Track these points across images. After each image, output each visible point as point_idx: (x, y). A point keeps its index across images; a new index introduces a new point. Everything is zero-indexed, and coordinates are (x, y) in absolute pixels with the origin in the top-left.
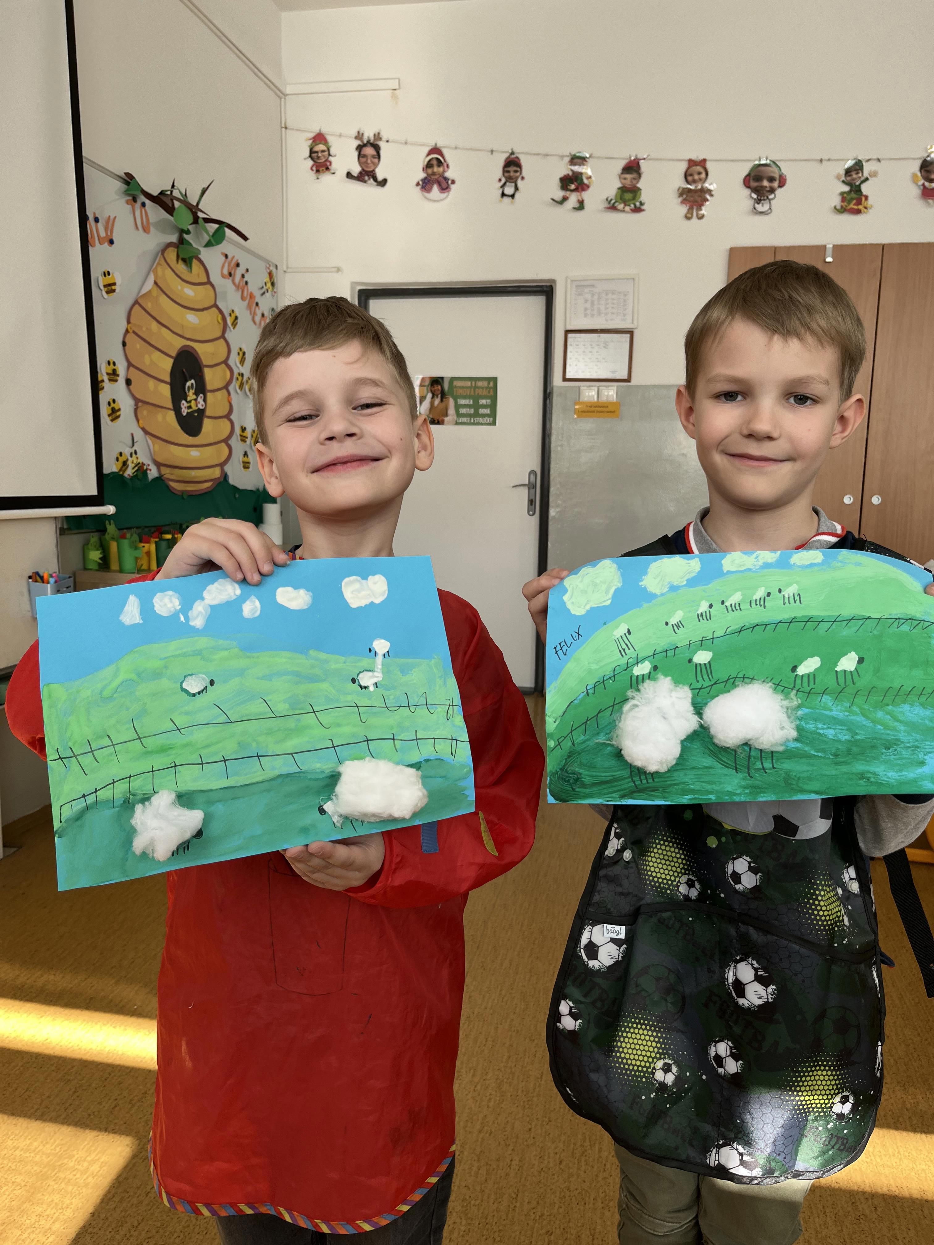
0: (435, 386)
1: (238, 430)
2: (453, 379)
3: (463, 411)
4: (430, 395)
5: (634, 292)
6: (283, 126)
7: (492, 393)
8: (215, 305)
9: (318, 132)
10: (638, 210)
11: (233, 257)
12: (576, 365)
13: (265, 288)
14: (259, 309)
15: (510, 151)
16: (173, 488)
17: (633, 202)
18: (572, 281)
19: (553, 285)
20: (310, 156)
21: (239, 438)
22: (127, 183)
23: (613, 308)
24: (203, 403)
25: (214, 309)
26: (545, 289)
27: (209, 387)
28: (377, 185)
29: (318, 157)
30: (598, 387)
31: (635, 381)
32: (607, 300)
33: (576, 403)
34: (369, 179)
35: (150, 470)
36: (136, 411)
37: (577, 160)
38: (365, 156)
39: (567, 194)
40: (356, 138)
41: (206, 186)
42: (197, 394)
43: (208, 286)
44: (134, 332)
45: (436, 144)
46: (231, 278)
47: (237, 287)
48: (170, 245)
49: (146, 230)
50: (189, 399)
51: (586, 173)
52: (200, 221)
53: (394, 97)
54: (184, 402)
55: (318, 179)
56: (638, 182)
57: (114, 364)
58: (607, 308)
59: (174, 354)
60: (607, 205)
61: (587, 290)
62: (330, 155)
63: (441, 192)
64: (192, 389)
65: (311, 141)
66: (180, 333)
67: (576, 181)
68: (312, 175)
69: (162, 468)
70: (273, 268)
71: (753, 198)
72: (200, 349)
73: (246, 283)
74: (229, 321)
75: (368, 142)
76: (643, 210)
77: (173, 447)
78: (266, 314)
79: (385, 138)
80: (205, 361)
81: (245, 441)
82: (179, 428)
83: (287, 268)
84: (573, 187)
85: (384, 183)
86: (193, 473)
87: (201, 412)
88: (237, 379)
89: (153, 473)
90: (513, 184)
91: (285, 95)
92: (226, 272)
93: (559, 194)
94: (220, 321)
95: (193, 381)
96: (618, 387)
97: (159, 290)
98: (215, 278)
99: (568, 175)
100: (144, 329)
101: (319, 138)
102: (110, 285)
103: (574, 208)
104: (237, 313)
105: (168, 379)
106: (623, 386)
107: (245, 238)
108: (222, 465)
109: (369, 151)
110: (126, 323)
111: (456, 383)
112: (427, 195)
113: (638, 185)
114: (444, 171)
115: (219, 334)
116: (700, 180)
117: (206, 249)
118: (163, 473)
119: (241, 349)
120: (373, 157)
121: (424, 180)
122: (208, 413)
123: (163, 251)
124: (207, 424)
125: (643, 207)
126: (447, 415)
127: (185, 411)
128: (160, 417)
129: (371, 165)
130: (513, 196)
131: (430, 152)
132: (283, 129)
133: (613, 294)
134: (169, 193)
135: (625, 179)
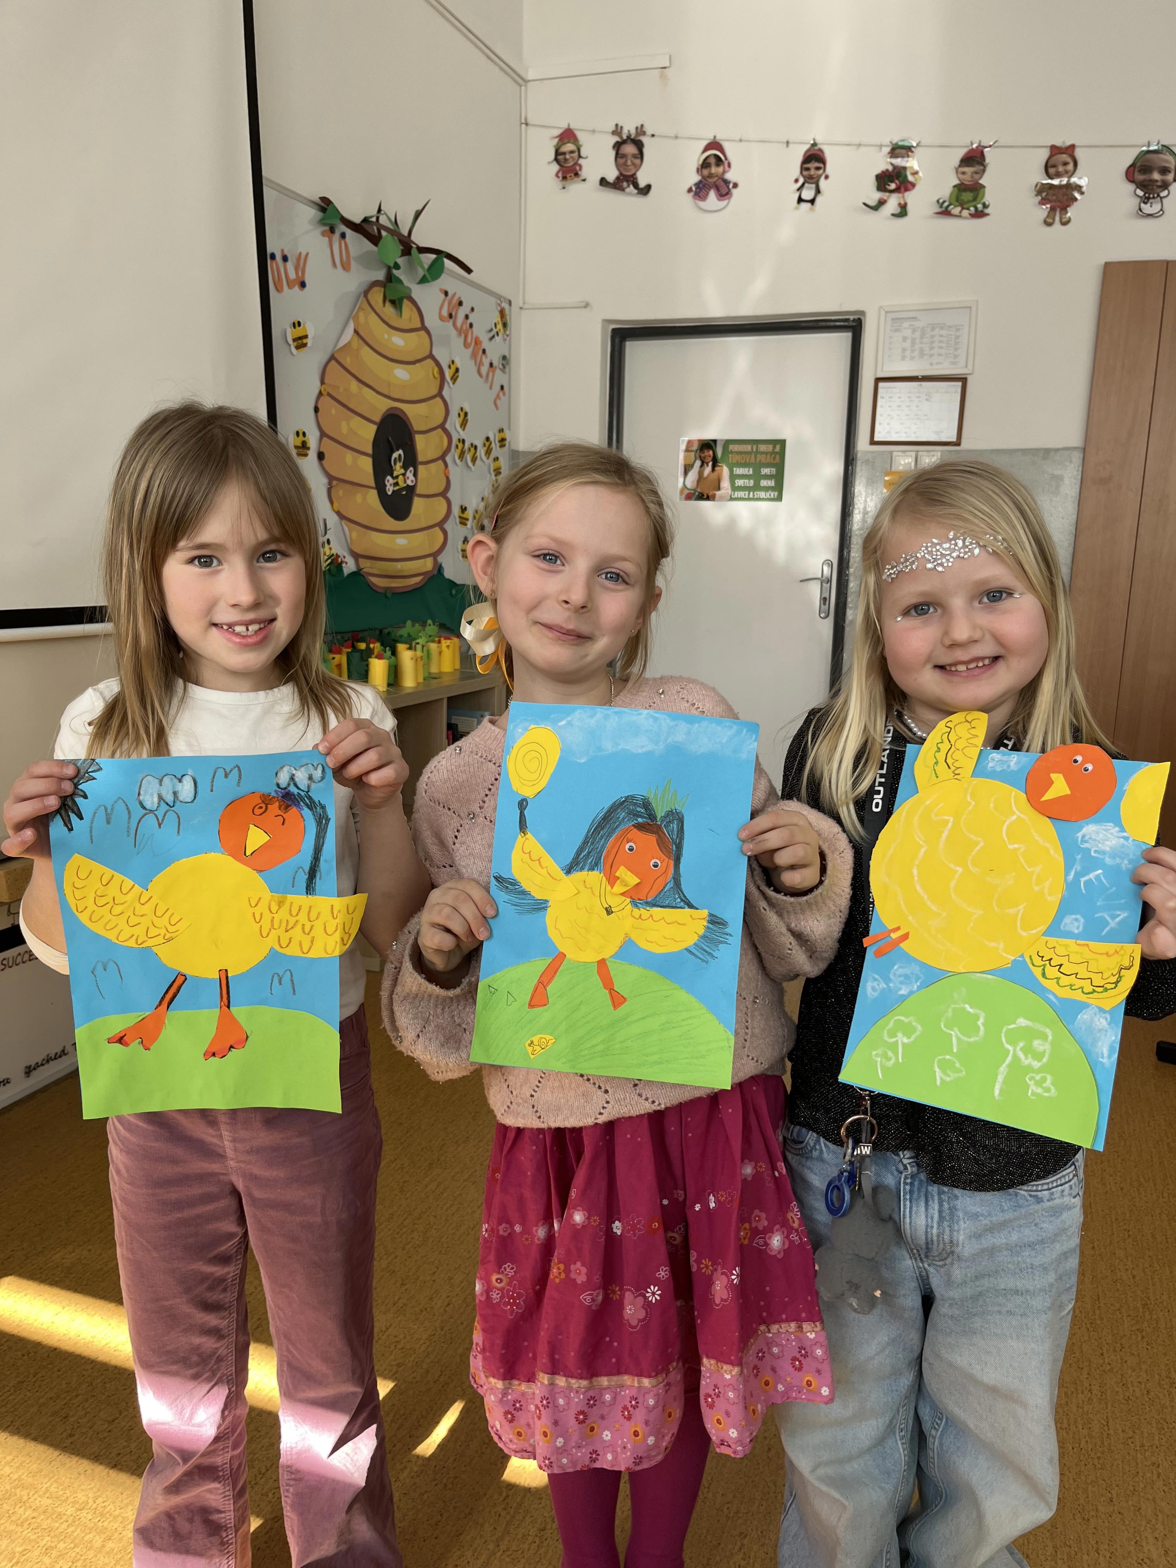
0: (706, 451)
1: (456, 511)
2: (728, 442)
3: (739, 483)
4: (698, 463)
5: (970, 327)
6: (523, 121)
7: (778, 460)
8: (431, 356)
9: (566, 127)
10: (979, 214)
11: (455, 294)
12: (889, 424)
13: (495, 330)
14: (486, 357)
15: (812, 142)
16: (375, 585)
17: (974, 203)
18: (887, 312)
19: (862, 318)
20: (556, 159)
21: (458, 520)
22: (323, 210)
23: (940, 348)
24: (413, 479)
25: (429, 361)
26: (852, 324)
27: (421, 458)
28: (638, 193)
29: (566, 160)
30: (917, 451)
31: (966, 444)
32: (933, 337)
33: (887, 474)
34: (628, 186)
35: (346, 563)
36: (329, 491)
37: (899, 150)
38: (624, 156)
39: (885, 195)
40: (614, 133)
41: (420, 208)
42: (405, 467)
43: (423, 333)
44: (329, 395)
45: (715, 137)
46: (451, 321)
47: (460, 331)
48: (375, 284)
49: (346, 267)
50: (395, 474)
51: (912, 168)
52: (414, 251)
53: (663, 77)
54: (389, 478)
55: (564, 188)
56: (981, 178)
57: (304, 434)
58: (932, 348)
59: (377, 418)
60: (939, 210)
61: (906, 324)
62: (580, 157)
63: (719, 200)
64: (400, 460)
65: (556, 140)
66: (386, 392)
67: (897, 179)
68: (557, 183)
69: (360, 560)
70: (505, 305)
71: (1138, 196)
72: (412, 412)
73: (471, 325)
74: (448, 374)
75: (629, 137)
76: (987, 215)
77: (375, 535)
78: (495, 363)
79: (649, 132)
80: (416, 425)
81: (466, 525)
82: (383, 510)
83: (524, 303)
84: (893, 186)
85: (646, 190)
86: (399, 565)
87: (411, 490)
88: (457, 446)
89: (350, 566)
90: (814, 186)
91: (526, 81)
92: (445, 313)
93: (875, 196)
94: (437, 375)
95: (401, 452)
96: (942, 451)
97: (361, 341)
98: (432, 321)
99: (887, 170)
100: (341, 390)
101: (568, 135)
102: (300, 338)
103: (893, 215)
104: (458, 363)
105: (370, 450)
106: (950, 451)
107: (469, 270)
108: (435, 555)
109: (630, 149)
110: (319, 383)
111: (731, 447)
112: (701, 204)
113: (981, 182)
114: (724, 172)
115: (435, 391)
116: (1066, 172)
117: (418, 286)
118: (362, 566)
119: (462, 409)
120: (634, 156)
121: (697, 185)
122: (419, 490)
123: (366, 293)
124: (418, 504)
125: (987, 211)
126: (719, 489)
127: (390, 490)
128: (359, 498)
129: (632, 167)
130: (812, 202)
131: (706, 149)
132: (523, 126)
133: (942, 328)
134: (374, 219)
135: (964, 173)
